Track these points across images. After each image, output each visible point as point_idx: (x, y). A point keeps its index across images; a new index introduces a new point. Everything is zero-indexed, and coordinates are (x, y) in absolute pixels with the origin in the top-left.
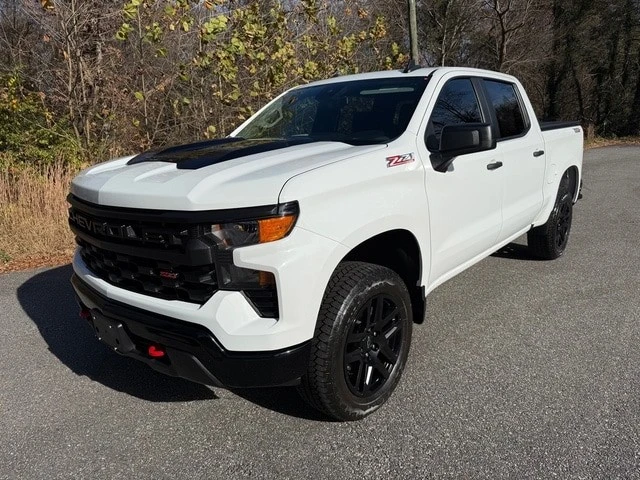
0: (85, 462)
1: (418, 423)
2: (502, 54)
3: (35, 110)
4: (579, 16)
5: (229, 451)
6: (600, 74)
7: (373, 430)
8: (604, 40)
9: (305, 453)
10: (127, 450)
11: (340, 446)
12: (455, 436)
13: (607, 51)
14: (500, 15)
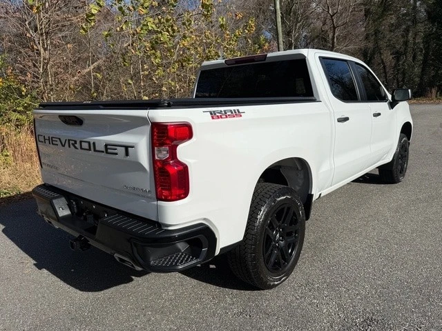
0: (139, 316)
1: (345, 281)
2: (333, 43)
3: (15, 86)
4: (382, 16)
5: (230, 304)
6: (398, 55)
7: (318, 287)
8: (399, 33)
9: (280, 303)
10: (163, 307)
11: (301, 298)
12: (372, 287)
13: (402, 40)
14: (332, 16)
